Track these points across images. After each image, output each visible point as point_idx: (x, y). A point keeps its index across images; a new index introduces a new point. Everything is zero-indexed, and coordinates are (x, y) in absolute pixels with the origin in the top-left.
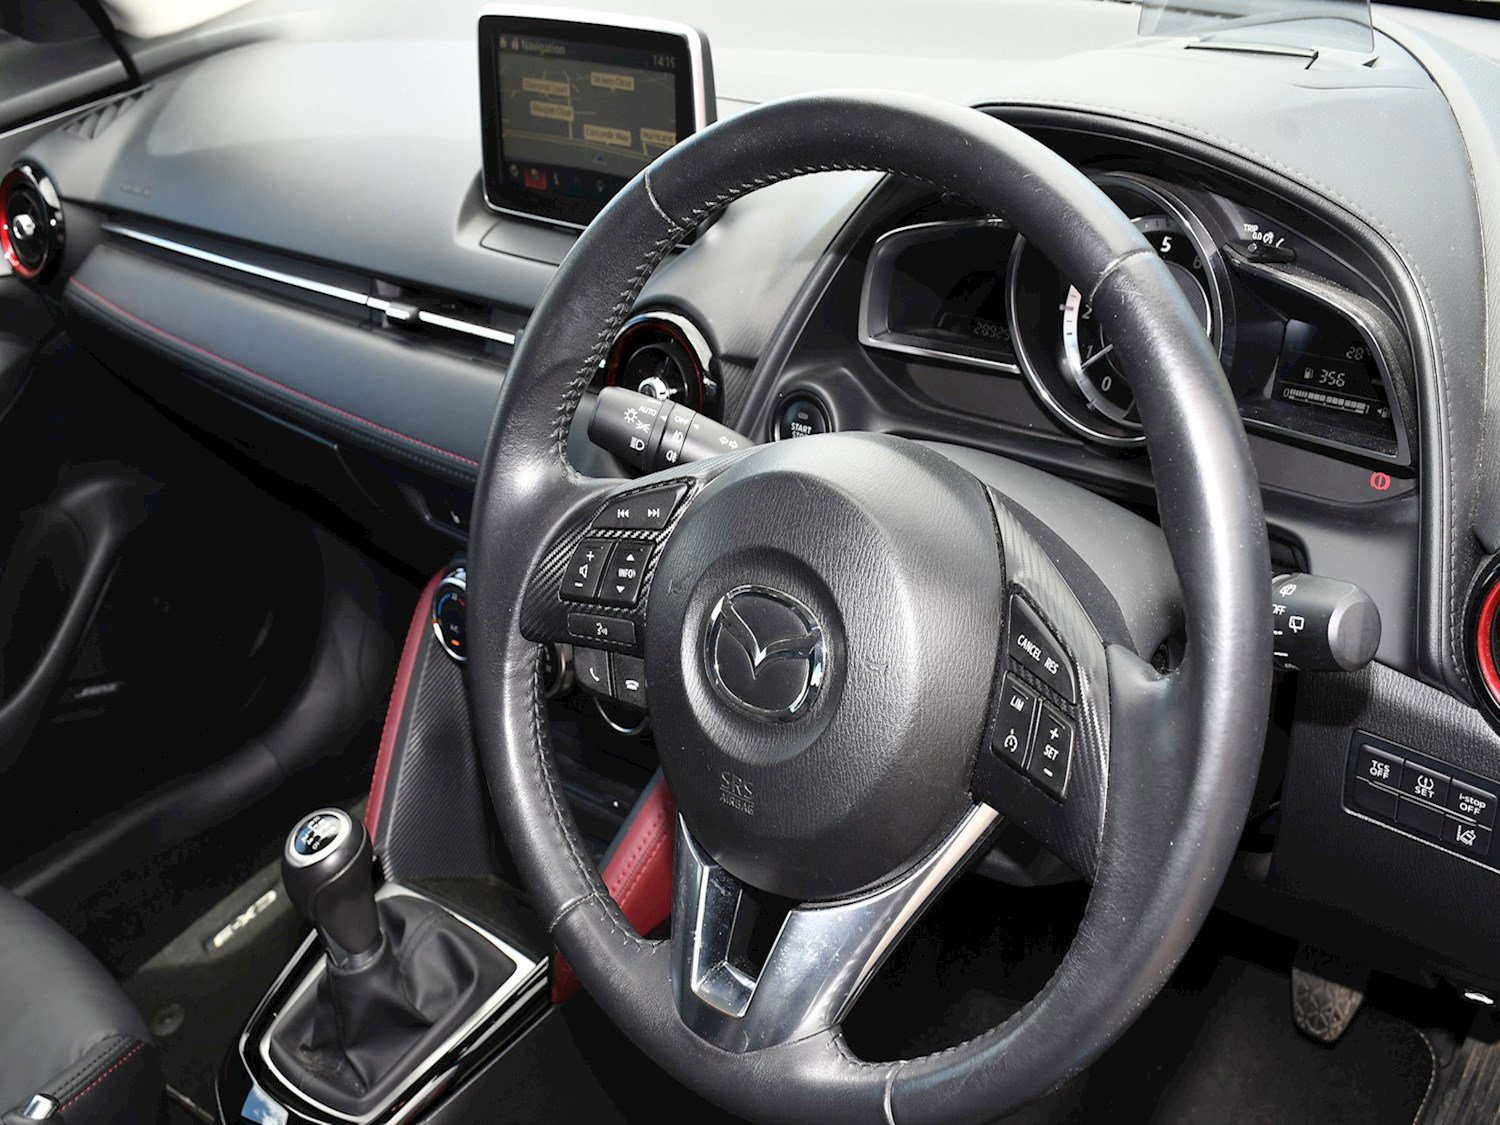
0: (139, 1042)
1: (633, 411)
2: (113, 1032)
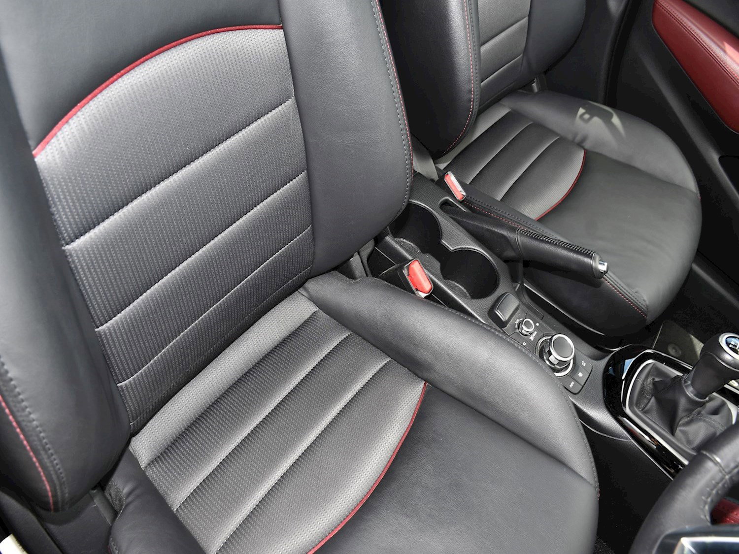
2: (647, 303)
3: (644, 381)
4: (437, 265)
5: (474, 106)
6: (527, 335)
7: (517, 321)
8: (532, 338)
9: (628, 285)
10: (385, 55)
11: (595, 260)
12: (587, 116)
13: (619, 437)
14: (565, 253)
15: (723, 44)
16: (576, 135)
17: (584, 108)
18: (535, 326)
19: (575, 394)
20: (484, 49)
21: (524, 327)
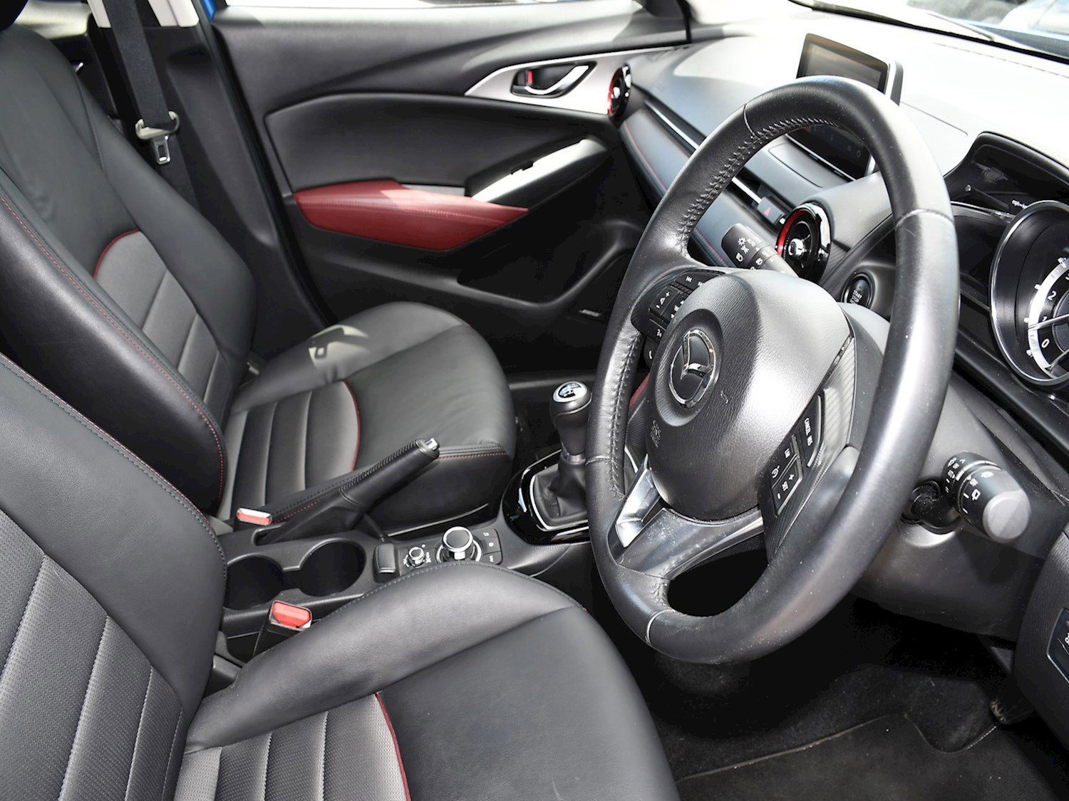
0: (504, 452)
1: (744, 240)
2: (496, 442)
3: (542, 496)
4: (297, 592)
5: (214, 427)
6: (422, 563)
7: (405, 561)
8: (428, 560)
9: (470, 444)
10: (106, 440)
11: (421, 446)
12: (321, 351)
13: (561, 553)
14: (394, 466)
15: (383, 194)
16: (325, 376)
17: (311, 347)
18: (422, 548)
19: (501, 563)
20: (181, 369)
21: (414, 559)
